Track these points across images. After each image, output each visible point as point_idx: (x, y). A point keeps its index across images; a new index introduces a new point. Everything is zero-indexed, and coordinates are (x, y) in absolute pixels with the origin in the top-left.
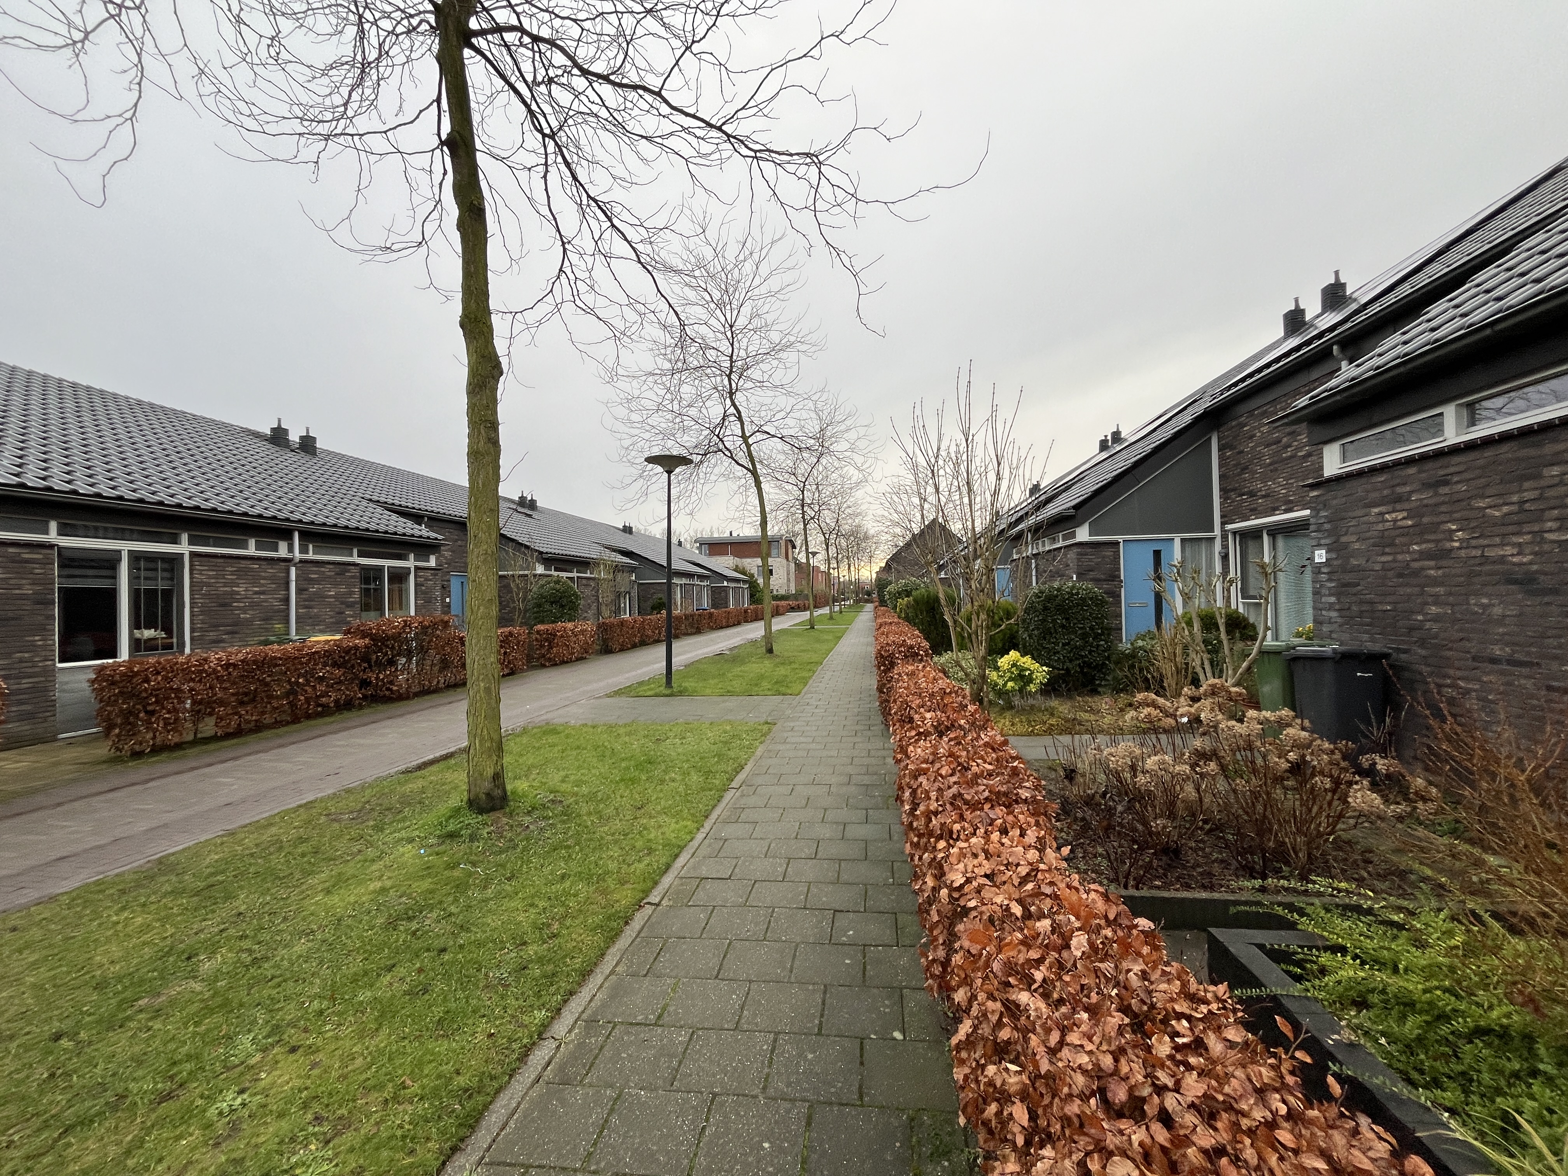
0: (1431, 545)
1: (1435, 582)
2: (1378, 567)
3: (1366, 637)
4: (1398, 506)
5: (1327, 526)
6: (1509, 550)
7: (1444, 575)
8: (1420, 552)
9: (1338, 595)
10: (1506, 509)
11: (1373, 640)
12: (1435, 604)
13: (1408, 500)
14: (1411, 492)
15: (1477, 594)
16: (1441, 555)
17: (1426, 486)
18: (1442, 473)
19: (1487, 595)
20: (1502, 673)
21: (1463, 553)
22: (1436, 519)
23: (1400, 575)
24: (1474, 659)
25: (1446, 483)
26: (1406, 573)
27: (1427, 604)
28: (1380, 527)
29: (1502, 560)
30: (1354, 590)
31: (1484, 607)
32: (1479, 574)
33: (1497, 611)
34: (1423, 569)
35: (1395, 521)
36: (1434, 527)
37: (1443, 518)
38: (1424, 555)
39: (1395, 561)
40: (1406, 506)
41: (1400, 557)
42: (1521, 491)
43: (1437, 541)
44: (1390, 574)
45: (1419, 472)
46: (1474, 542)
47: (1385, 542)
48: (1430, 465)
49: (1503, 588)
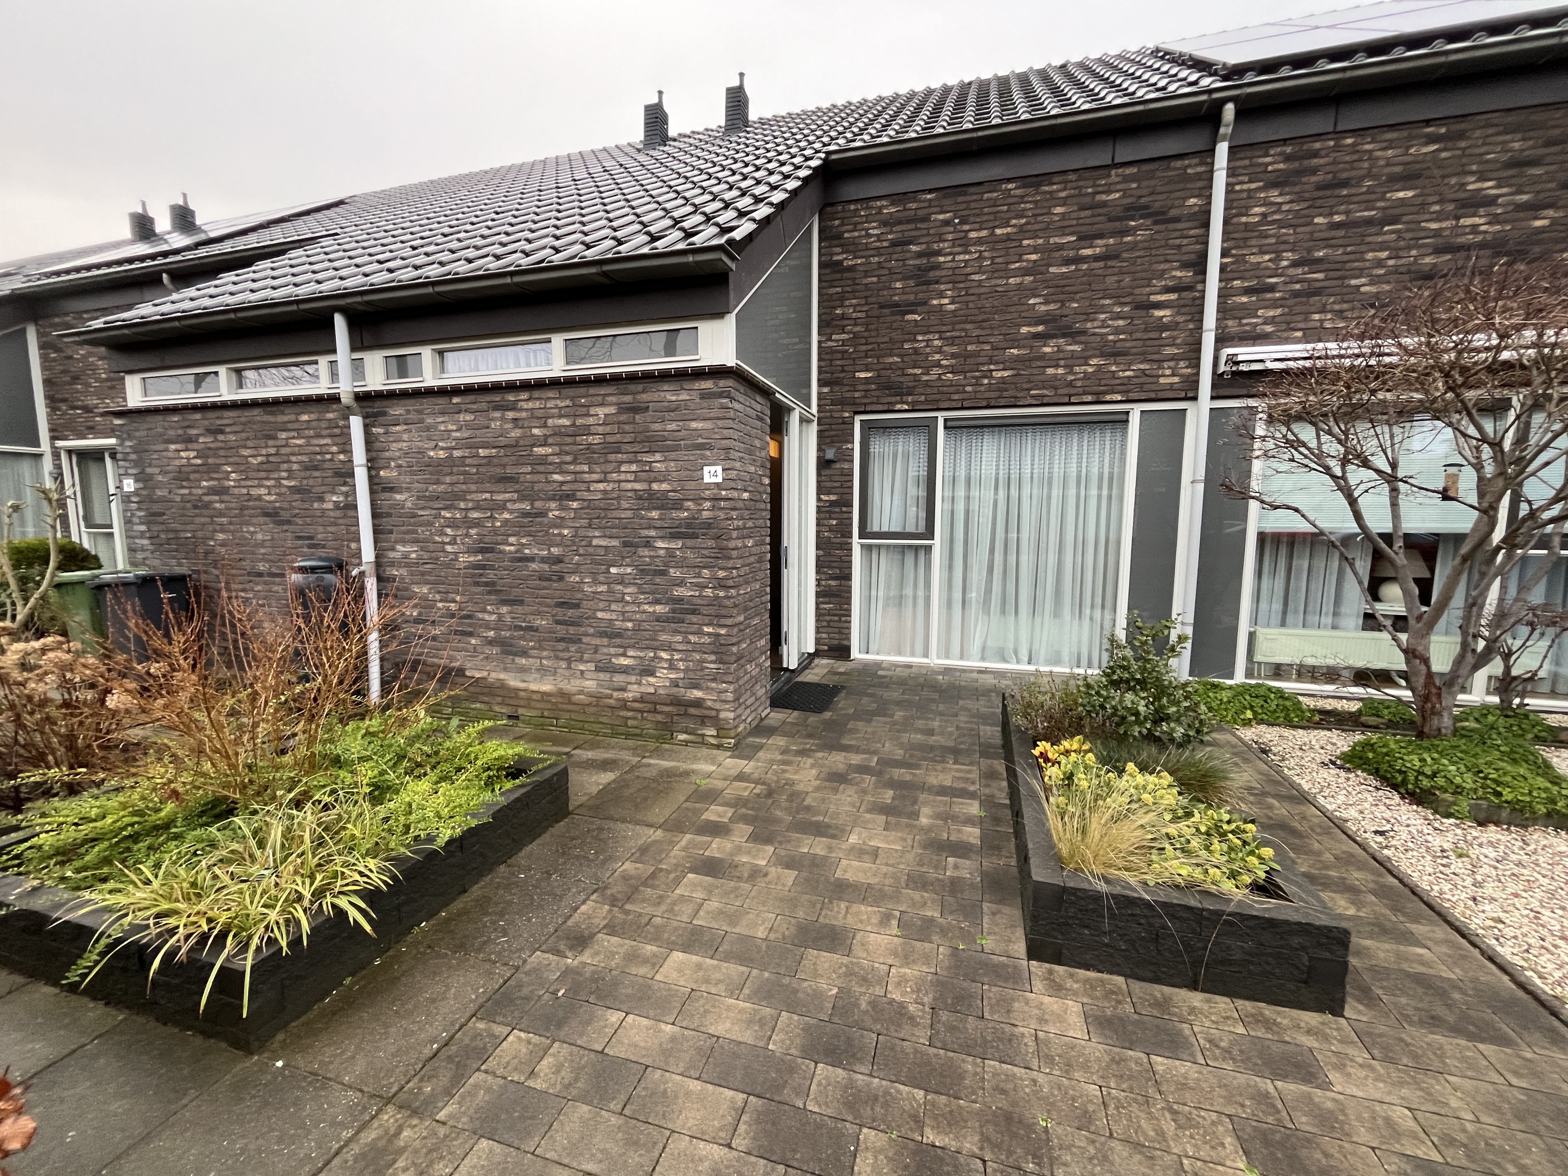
0: (215, 483)
1: (221, 514)
2: (178, 499)
3: (174, 562)
4: (190, 446)
5: (133, 457)
6: (263, 491)
7: (227, 509)
8: (209, 488)
9: (147, 523)
10: (260, 459)
11: (180, 565)
12: (222, 531)
13: (197, 441)
14: (198, 435)
15: (248, 524)
16: (221, 491)
17: (209, 431)
18: (219, 422)
19: (254, 525)
20: (265, 583)
21: (236, 491)
22: (218, 461)
23: (196, 507)
24: (249, 574)
25: (222, 432)
26: (200, 506)
27: (215, 531)
28: (177, 462)
29: (259, 498)
30: (160, 519)
31: (252, 533)
32: (248, 508)
33: (259, 536)
34: (211, 502)
35: (188, 459)
36: (216, 468)
37: (223, 461)
38: (212, 491)
39: (190, 494)
40: (195, 446)
41: (194, 491)
42: (267, 447)
43: (218, 479)
44: (189, 505)
45: (203, 419)
46: (243, 483)
47: (182, 476)
48: (211, 414)
49: (262, 520)
